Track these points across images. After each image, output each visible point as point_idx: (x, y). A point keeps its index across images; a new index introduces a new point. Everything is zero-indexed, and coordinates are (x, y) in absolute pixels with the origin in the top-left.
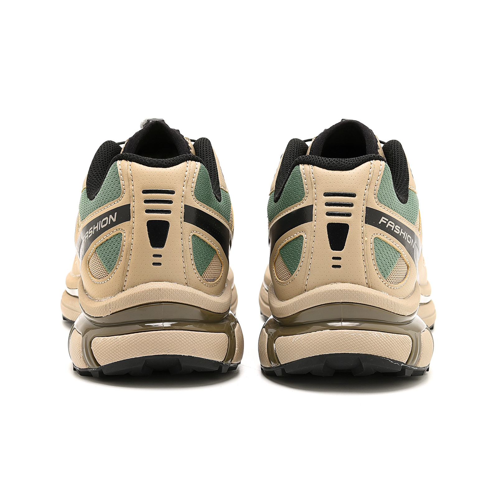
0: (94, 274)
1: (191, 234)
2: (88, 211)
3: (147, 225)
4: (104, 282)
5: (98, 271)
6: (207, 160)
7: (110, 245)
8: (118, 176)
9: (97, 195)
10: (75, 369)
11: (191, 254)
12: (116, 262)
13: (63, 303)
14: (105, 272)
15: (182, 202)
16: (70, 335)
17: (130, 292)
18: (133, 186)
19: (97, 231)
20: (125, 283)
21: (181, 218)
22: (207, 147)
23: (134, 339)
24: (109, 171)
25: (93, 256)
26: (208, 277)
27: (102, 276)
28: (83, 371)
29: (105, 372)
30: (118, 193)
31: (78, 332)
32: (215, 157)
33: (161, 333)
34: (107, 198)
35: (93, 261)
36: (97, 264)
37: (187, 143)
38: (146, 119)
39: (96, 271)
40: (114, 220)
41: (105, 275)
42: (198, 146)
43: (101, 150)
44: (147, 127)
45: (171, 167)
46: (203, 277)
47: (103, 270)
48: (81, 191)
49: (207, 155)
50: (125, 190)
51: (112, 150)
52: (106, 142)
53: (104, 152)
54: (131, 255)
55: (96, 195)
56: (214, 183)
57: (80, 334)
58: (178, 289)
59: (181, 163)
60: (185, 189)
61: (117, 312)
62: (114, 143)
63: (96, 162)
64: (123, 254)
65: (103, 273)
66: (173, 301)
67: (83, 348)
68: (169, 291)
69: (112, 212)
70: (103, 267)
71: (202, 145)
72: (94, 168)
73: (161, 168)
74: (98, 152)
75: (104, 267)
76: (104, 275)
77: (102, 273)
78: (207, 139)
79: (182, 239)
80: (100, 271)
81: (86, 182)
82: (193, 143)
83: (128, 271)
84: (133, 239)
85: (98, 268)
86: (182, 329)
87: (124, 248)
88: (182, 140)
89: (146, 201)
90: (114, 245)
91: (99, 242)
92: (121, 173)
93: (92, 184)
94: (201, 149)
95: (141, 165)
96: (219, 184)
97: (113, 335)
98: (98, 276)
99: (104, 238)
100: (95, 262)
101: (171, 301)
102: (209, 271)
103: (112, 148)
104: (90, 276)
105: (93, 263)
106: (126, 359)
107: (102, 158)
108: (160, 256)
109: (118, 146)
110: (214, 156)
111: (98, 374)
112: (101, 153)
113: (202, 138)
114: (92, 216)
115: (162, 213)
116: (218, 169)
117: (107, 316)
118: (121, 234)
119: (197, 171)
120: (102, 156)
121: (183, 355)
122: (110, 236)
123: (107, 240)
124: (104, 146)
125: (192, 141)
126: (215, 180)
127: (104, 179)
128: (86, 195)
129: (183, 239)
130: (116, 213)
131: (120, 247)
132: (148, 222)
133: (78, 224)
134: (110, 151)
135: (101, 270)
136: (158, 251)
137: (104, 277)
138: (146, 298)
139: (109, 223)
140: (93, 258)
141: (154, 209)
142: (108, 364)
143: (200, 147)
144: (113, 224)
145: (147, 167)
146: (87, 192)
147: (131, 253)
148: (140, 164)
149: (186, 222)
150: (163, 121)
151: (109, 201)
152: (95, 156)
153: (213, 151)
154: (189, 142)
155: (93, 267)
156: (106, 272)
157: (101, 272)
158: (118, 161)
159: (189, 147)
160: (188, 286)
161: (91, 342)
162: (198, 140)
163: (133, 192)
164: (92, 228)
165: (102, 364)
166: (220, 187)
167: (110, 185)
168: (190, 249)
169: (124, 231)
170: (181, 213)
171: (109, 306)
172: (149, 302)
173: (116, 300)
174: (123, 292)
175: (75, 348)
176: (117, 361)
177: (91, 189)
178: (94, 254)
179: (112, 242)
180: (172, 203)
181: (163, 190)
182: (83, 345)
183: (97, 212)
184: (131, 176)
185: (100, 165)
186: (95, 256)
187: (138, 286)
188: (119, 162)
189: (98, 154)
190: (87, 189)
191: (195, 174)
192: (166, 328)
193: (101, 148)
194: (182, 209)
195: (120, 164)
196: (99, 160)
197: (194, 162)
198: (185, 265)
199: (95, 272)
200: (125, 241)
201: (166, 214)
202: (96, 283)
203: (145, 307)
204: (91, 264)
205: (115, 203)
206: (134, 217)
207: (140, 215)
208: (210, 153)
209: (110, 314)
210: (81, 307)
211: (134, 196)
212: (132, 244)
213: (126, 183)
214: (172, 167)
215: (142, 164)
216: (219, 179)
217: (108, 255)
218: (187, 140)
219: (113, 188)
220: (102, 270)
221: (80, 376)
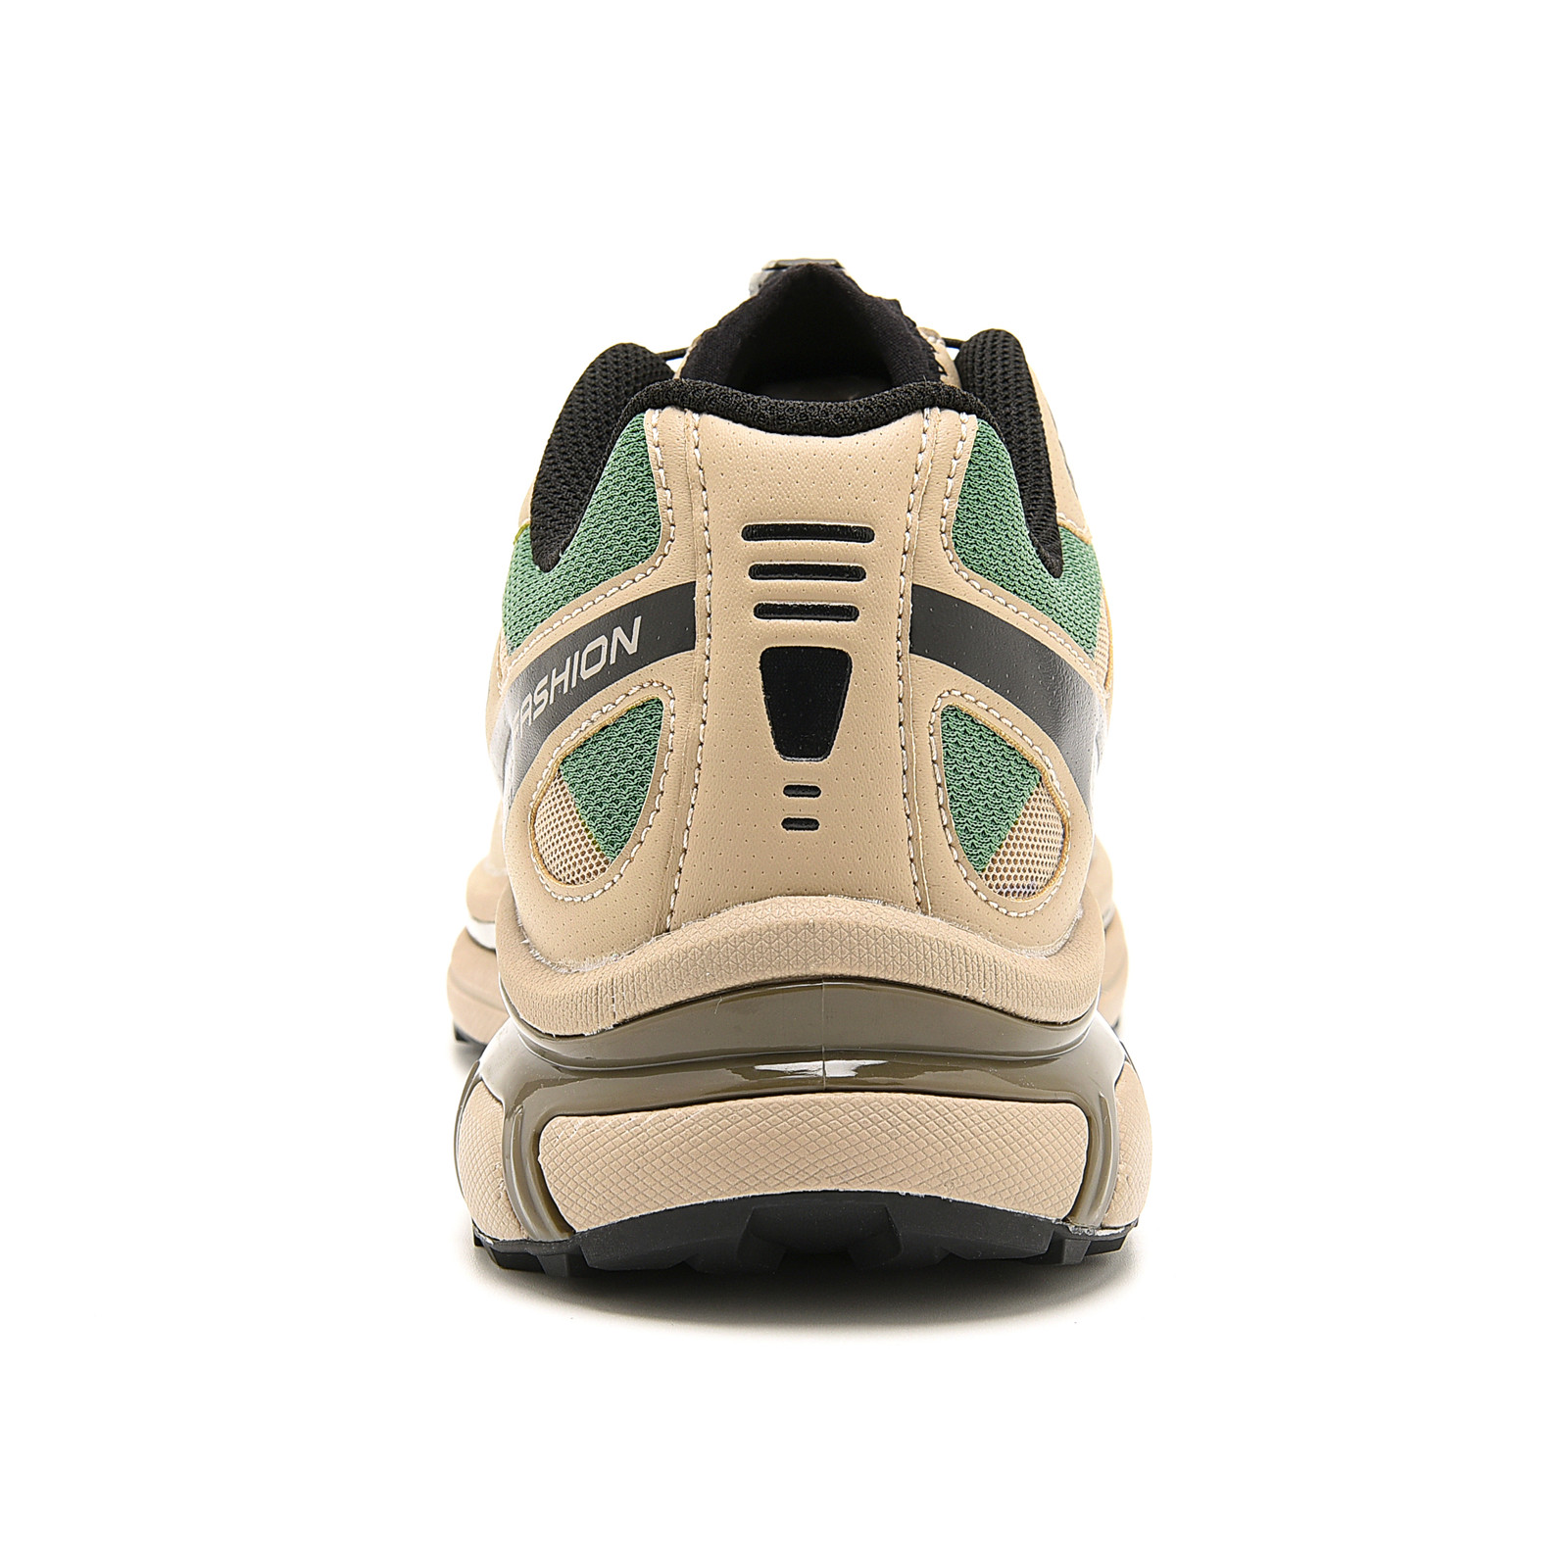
0: (554, 864)
1: (941, 705)
2: (534, 613)
3: (761, 668)
4: (589, 897)
5: (568, 851)
6: (1008, 414)
7: (616, 749)
8: (646, 472)
9: (568, 548)
10: (478, 1242)
11: (939, 785)
12: (637, 816)
13: (453, 978)
14: (594, 857)
15: (902, 574)
16: (461, 1104)
17: (690, 936)
18: (706, 509)
19: (565, 691)
20: (673, 900)
21: (898, 639)
22: (1006, 363)
23: (706, 1125)
24: (613, 454)
25: (549, 792)
26: (1009, 877)
27: (585, 874)
28: (509, 1249)
29: (592, 1258)
30: (645, 539)
31: (490, 1093)
32: (1040, 403)
33: (818, 1103)
34: (603, 562)
35: (549, 813)
36: (566, 826)
37: (929, 350)
38: (772, 262)
39: (559, 853)
40: (631, 648)
41: (595, 868)
42: (974, 361)
43: (594, 378)
44: (771, 287)
45: (859, 432)
46: (987, 877)
47: (586, 849)
48: (514, 539)
49: (1007, 397)
50: (673, 525)
51: (636, 378)
52: (613, 349)
53: (605, 385)
54: (696, 786)
55: (563, 550)
56: (1033, 505)
57: (499, 1101)
58: (885, 924)
59: (900, 417)
60: (916, 520)
61: (640, 1017)
62: (645, 351)
63: (571, 424)
64: (667, 783)
65: (587, 859)
66: (866, 975)
67: (505, 1157)
68: (850, 935)
69: (621, 617)
70: (586, 835)
71: (988, 357)
72: (563, 450)
73: (820, 439)
74: (582, 388)
75: (590, 837)
76: (591, 867)
77: (583, 858)
78: (1008, 335)
79: (900, 724)
80: (577, 851)
81: (530, 501)
82: (954, 353)
83: (685, 851)
84: (704, 723)
85: (566, 841)
86: (900, 1087)
87: (670, 762)
88: (909, 338)
89: (759, 572)
90: (632, 746)
91: (573, 735)
92: (660, 459)
93: (552, 508)
94: (982, 371)
95: (740, 426)
96: (1055, 508)
97: (625, 1108)
98: (570, 872)
99: (592, 722)
100: (556, 816)
101: (855, 973)
102: (1012, 854)
103: (637, 370)
104: (539, 872)
105: (548, 821)
106: (674, 1207)
107: (595, 411)
108: (813, 791)
109: (658, 364)
110: (1036, 401)
111: (566, 1267)
112: (593, 389)
113: (988, 332)
114: (546, 632)
115: (820, 620)
116: (1049, 451)
117: (603, 1031)
118: (659, 702)
119: (965, 450)
120: (594, 402)
121: (903, 1192)
122: (614, 713)
123: (603, 729)
124: (604, 363)
125: (950, 343)
126: (1038, 493)
127: (595, 487)
128: (529, 553)
129: (906, 724)
130: (638, 620)
131: (654, 754)
132: (763, 653)
133: (499, 669)
134: (628, 383)
135: (580, 847)
136: (803, 770)
137: (589, 875)
138: (754, 962)
139: (612, 661)
140: (550, 798)
141: (790, 604)
142: (602, 1224)
143: (982, 363)
144: (627, 665)
145: (763, 433)
146: (533, 540)
147: (697, 781)
148: (737, 422)
149: (917, 656)
150: (838, 266)
151: (611, 573)
152: (567, 402)
153: (1030, 380)
154: (938, 346)
155: (548, 837)
156: (598, 854)
157: (580, 857)
158: (649, 411)
159: (938, 364)
160: (926, 914)
161: (537, 1136)
162: (971, 340)
163: (706, 533)
164: (545, 680)
165: (581, 1226)
166: (1059, 521)
167: (618, 507)
168: (934, 762)
169: (669, 692)
170: (900, 617)
171: (609, 991)
172: (768, 975)
173: (636, 968)
174: (666, 937)
175: (477, 1157)
176: (638, 1215)
177: (547, 529)
178: (553, 784)
179: (624, 735)
180: (864, 577)
181: (828, 524)
182: (506, 1146)
183: (566, 618)
184: (700, 468)
185: (586, 436)
186: (559, 792)
187: (725, 913)
188: (651, 417)
189: (579, 395)
190: (532, 529)
191: (955, 462)
192: (837, 1083)
193: (594, 372)
194: (901, 600)
195: (654, 422)
196: (585, 419)
197: (954, 413)
198: (915, 830)
199: (555, 856)
200: (673, 732)
201: (837, 620)
202: (560, 898)
203: (752, 996)
204: (541, 826)
205: (634, 581)
206: (709, 636)
207: (732, 627)
208: (1019, 388)
209: (614, 1026)
210: (506, 995)
211: (709, 551)
212: (702, 744)
213: (680, 500)
214: (862, 434)
215: (744, 424)
216: (1054, 488)
217: (608, 789)
218: (930, 340)
219: (626, 518)
220: (584, 849)
221: (498, 1268)
